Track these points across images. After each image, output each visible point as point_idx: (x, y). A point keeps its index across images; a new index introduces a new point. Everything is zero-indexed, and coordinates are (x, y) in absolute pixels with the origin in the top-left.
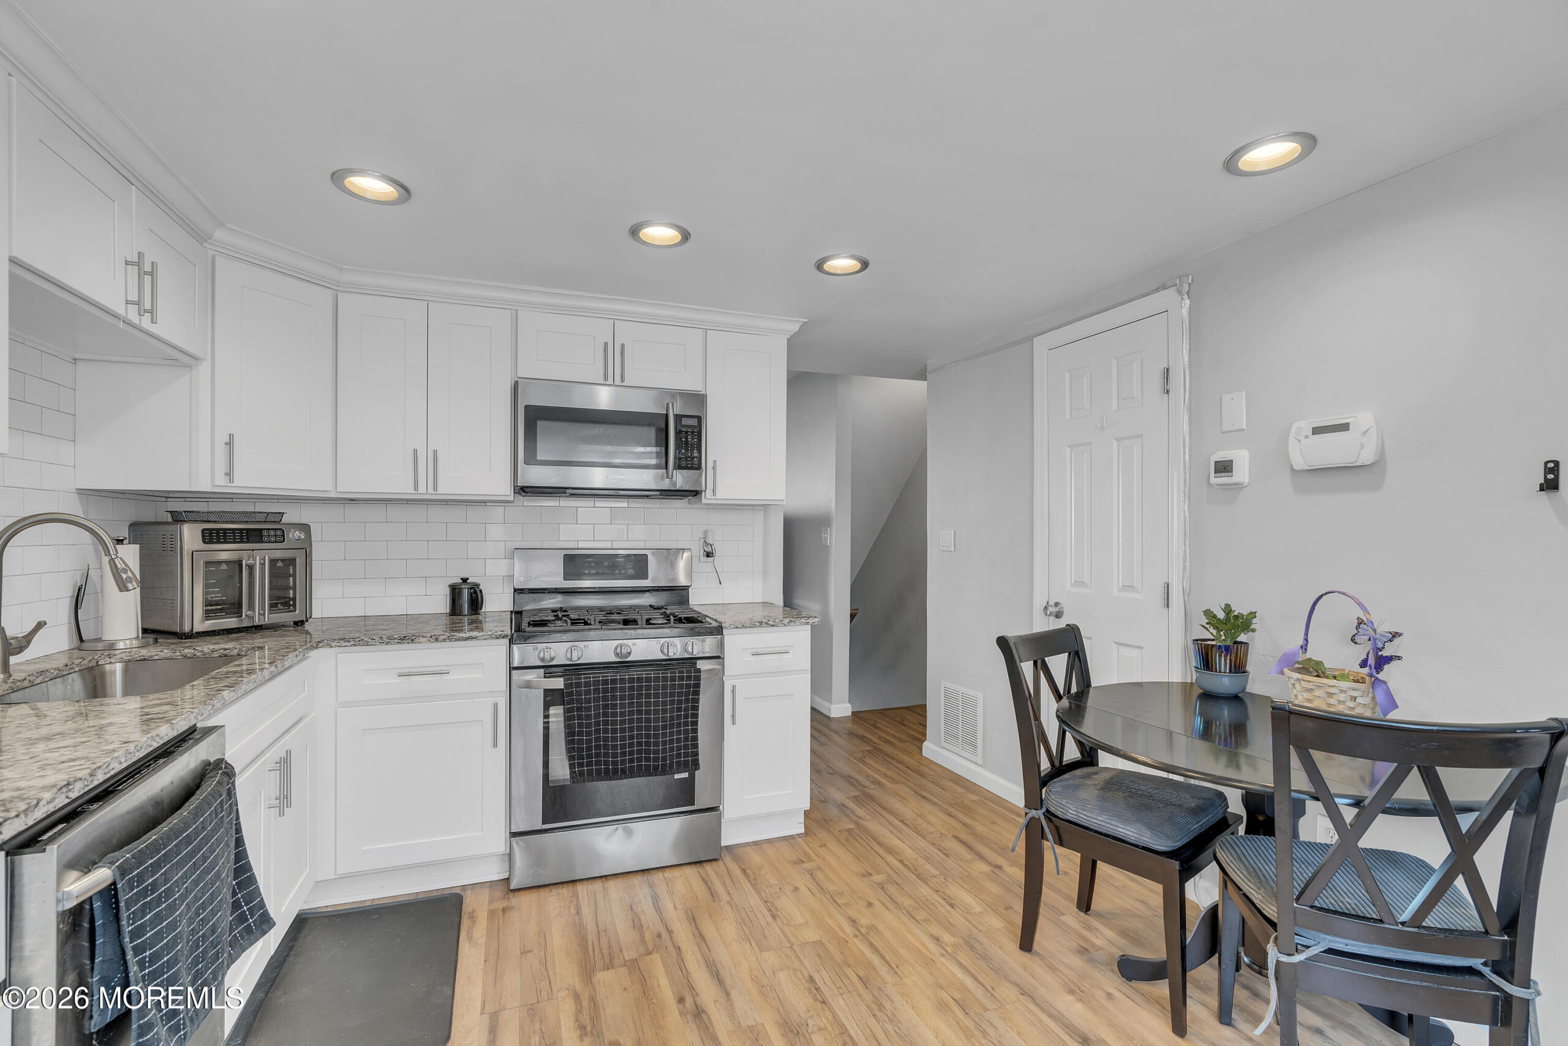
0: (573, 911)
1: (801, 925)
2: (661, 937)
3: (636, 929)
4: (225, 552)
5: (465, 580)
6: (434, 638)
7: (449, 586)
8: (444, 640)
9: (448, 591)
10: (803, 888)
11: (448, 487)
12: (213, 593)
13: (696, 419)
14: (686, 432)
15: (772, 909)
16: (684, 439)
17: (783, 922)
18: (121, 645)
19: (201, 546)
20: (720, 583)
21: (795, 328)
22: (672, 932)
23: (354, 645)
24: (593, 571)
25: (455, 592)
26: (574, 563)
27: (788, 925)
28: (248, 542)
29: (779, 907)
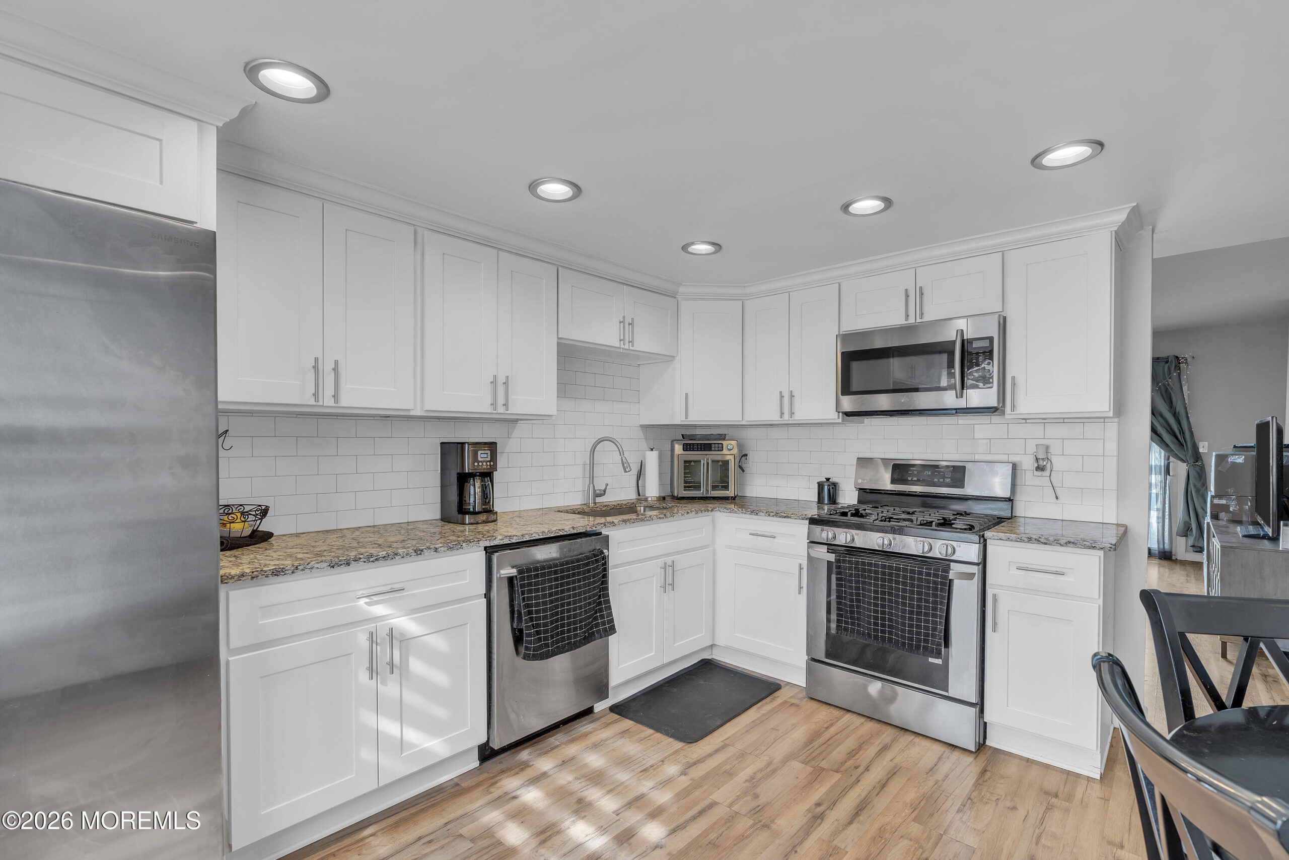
2: (857, 768)
3: (848, 755)
4: (693, 455)
5: (828, 479)
6: (768, 513)
7: (818, 483)
8: (773, 516)
9: (816, 486)
10: (1022, 812)
12: (687, 477)
13: (988, 340)
14: (977, 353)
16: (974, 361)
18: (650, 499)
19: (681, 452)
20: (1057, 499)
21: (1123, 216)
22: (869, 770)
23: (730, 512)
24: (915, 479)
25: (821, 486)
26: (901, 471)
28: (704, 451)
29: (975, 808)
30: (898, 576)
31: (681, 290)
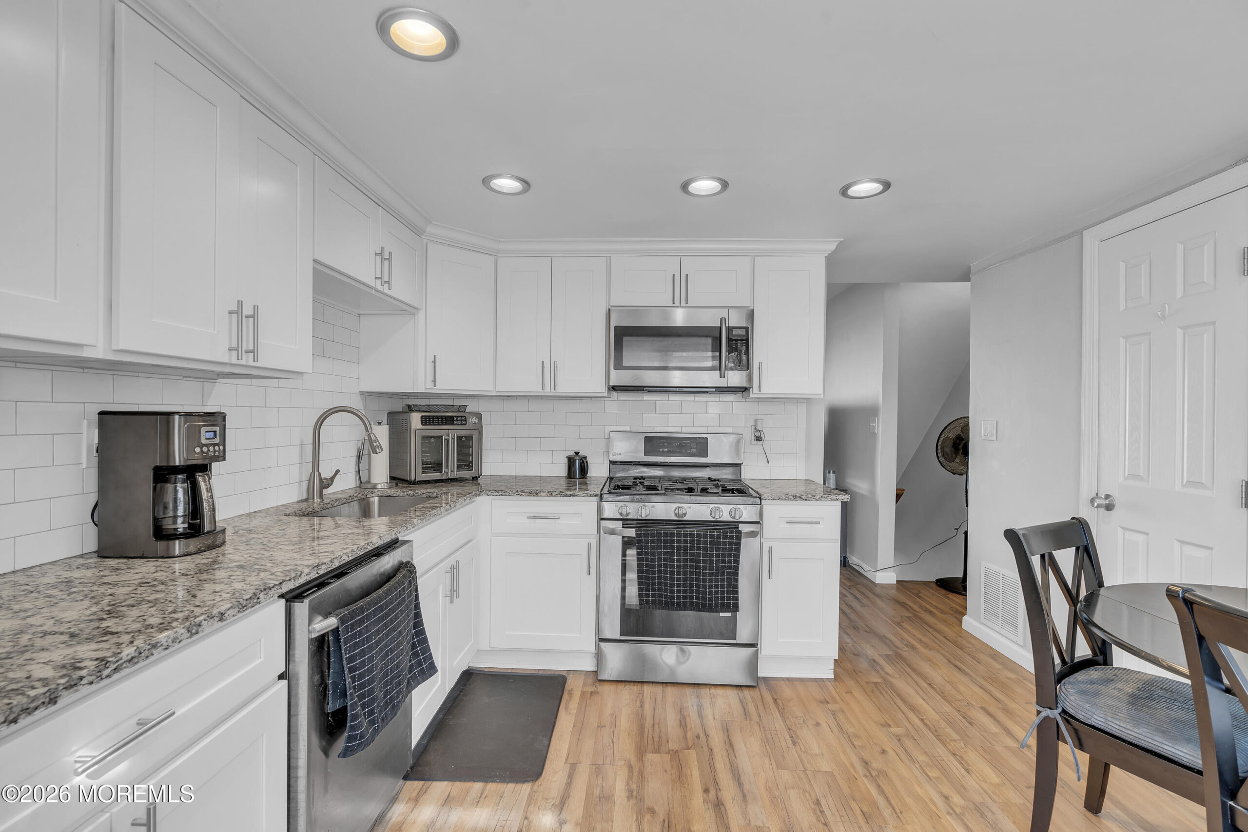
0: (638, 704)
1: (817, 755)
2: (699, 738)
3: (681, 727)
4: (434, 430)
5: (577, 453)
6: (550, 493)
7: (567, 457)
8: (556, 495)
9: (566, 461)
10: (824, 725)
11: (564, 388)
12: (427, 456)
13: (745, 330)
14: (736, 340)
15: (794, 736)
16: (734, 346)
17: (801, 749)
18: (379, 486)
19: (420, 426)
20: (768, 462)
21: (832, 247)
22: (708, 736)
23: (501, 495)
24: (666, 450)
25: (571, 461)
26: (653, 443)
27: (806, 752)
28: (446, 424)
29: (800, 736)
30: (699, 542)
31: (430, 229)
